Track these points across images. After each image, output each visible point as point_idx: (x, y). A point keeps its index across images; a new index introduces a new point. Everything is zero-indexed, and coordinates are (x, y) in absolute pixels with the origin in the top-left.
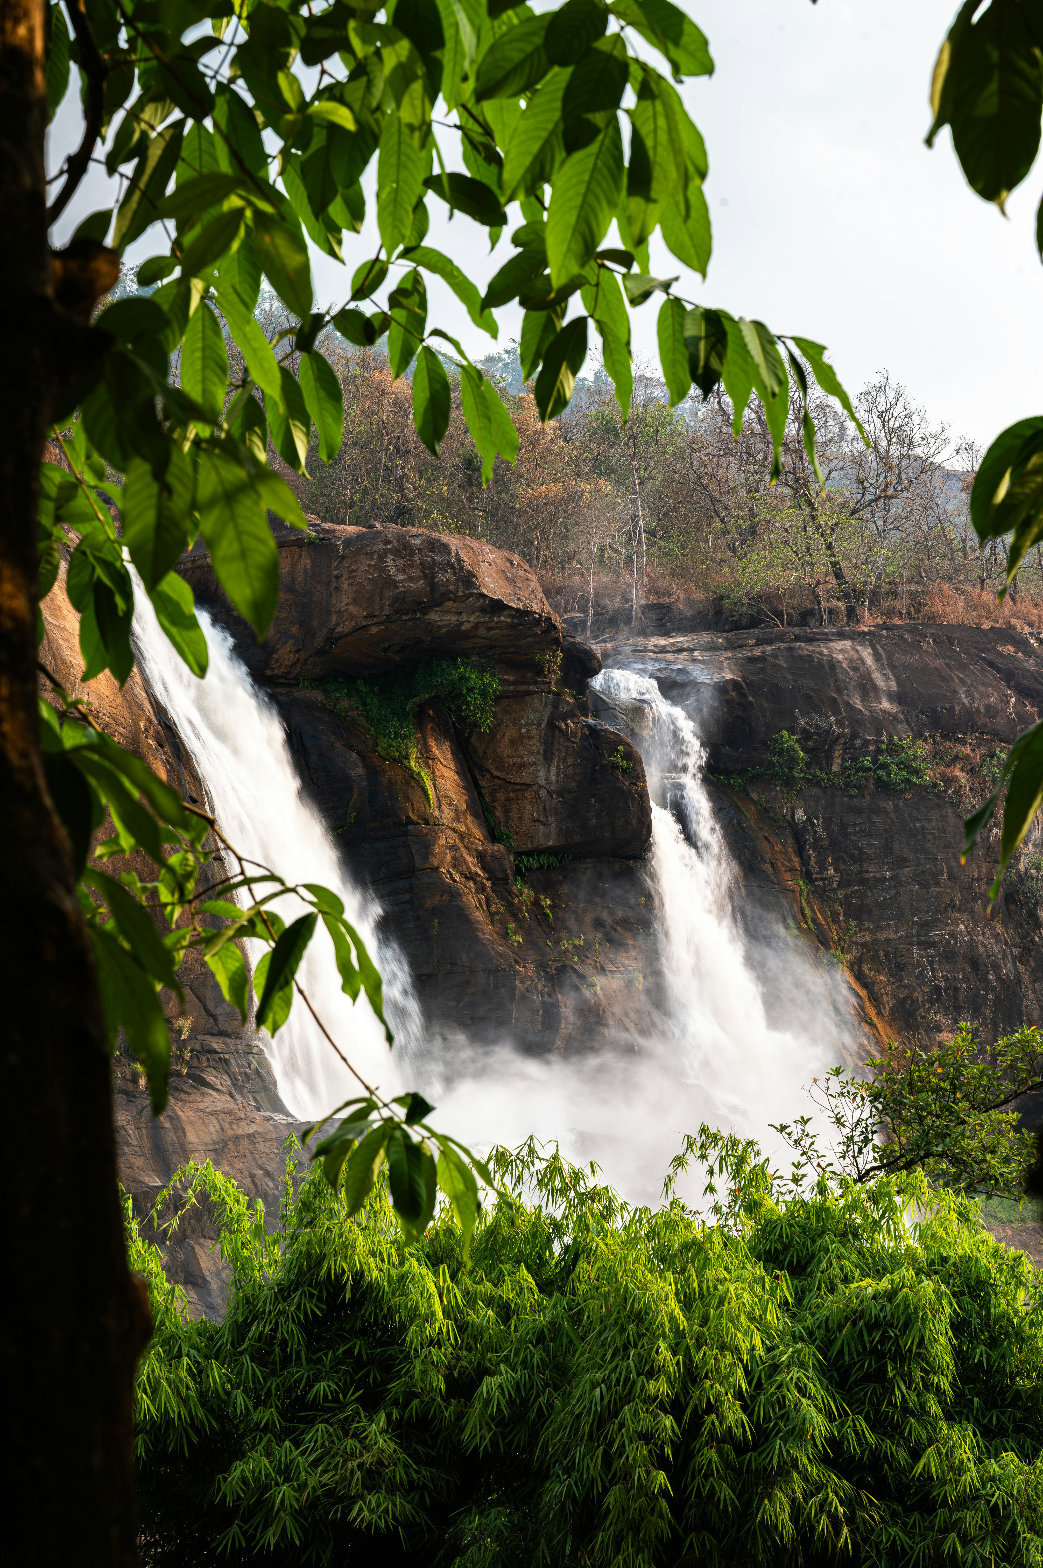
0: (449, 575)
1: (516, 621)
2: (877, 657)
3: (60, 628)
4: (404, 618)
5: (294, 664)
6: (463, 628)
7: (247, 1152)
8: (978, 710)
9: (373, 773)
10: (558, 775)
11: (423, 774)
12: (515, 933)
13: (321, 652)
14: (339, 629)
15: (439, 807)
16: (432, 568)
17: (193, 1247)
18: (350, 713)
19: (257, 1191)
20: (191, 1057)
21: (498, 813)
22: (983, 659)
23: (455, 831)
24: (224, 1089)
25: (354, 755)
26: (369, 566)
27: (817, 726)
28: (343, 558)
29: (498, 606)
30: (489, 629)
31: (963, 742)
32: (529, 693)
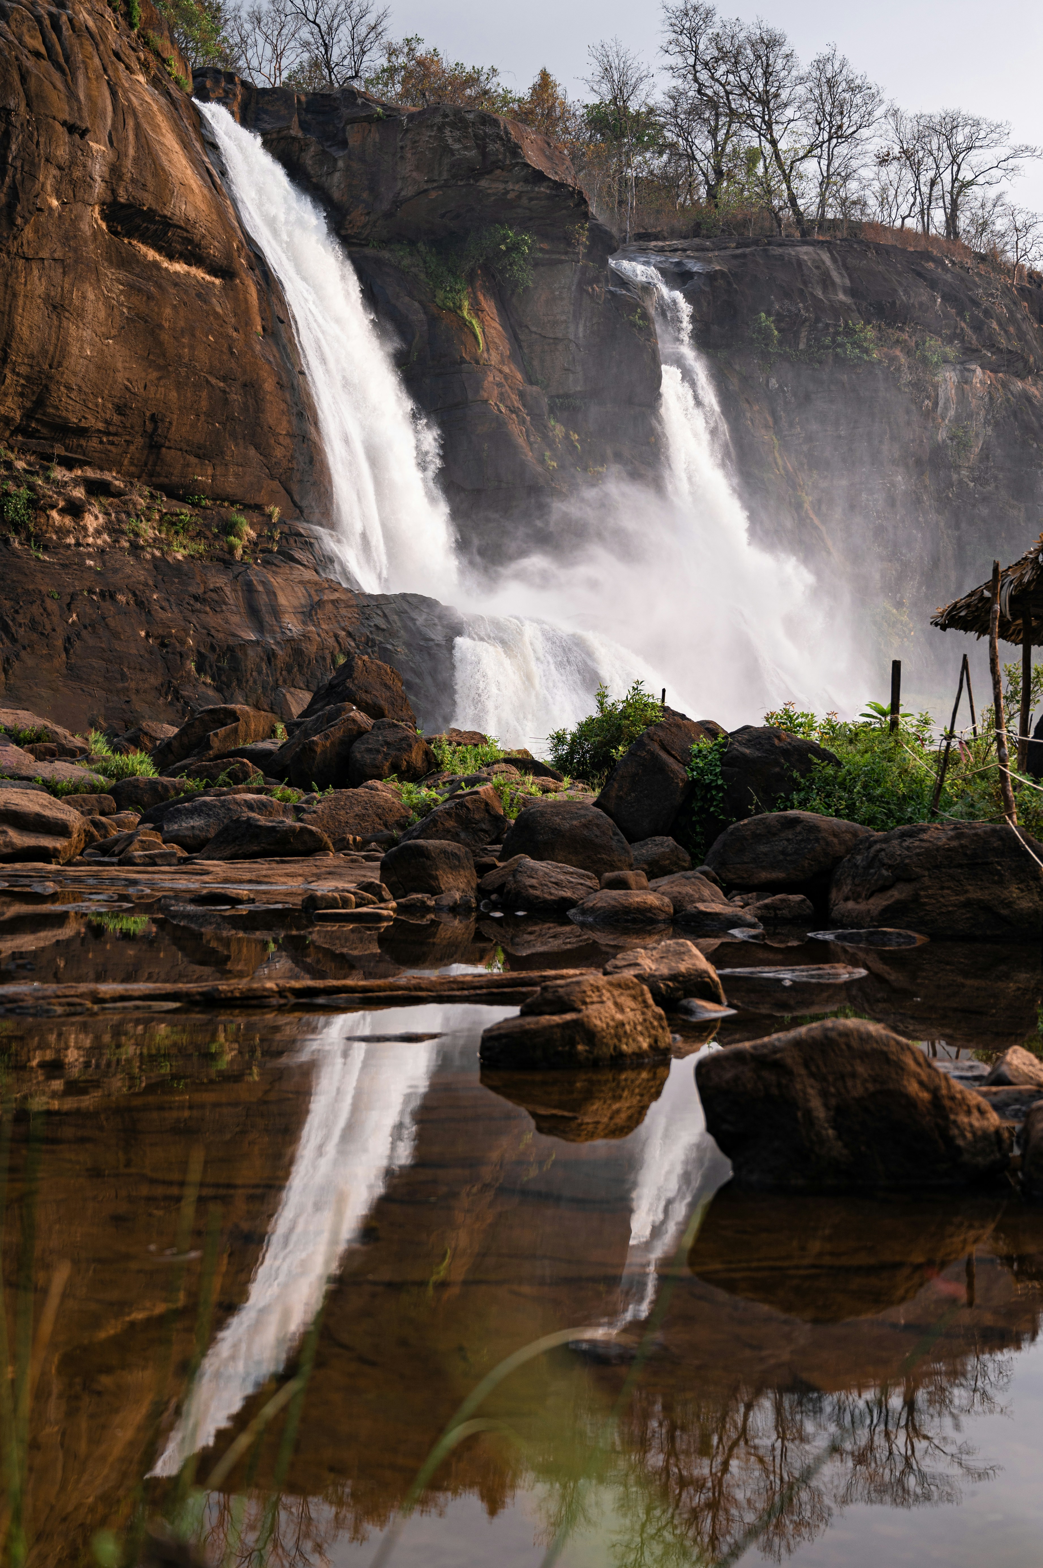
0: (498, 145)
1: (554, 192)
2: (834, 260)
3: (159, 142)
4: (460, 183)
5: (364, 226)
6: (509, 197)
7: (331, 616)
8: (913, 305)
9: (433, 320)
10: (585, 331)
11: (474, 322)
12: (551, 459)
13: (389, 215)
14: (403, 193)
15: (488, 350)
16: (483, 139)
17: (284, 695)
18: (413, 269)
19: (341, 649)
20: (281, 538)
21: (536, 363)
22: (913, 270)
23: (501, 371)
24: (310, 565)
25: (416, 304)
26: (430, 136)
27: (789, 310)
28: (407, 131)
29: (539, 177)
30: (531, 199)
31: (901, 329)
32: (561, 262)
